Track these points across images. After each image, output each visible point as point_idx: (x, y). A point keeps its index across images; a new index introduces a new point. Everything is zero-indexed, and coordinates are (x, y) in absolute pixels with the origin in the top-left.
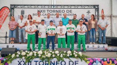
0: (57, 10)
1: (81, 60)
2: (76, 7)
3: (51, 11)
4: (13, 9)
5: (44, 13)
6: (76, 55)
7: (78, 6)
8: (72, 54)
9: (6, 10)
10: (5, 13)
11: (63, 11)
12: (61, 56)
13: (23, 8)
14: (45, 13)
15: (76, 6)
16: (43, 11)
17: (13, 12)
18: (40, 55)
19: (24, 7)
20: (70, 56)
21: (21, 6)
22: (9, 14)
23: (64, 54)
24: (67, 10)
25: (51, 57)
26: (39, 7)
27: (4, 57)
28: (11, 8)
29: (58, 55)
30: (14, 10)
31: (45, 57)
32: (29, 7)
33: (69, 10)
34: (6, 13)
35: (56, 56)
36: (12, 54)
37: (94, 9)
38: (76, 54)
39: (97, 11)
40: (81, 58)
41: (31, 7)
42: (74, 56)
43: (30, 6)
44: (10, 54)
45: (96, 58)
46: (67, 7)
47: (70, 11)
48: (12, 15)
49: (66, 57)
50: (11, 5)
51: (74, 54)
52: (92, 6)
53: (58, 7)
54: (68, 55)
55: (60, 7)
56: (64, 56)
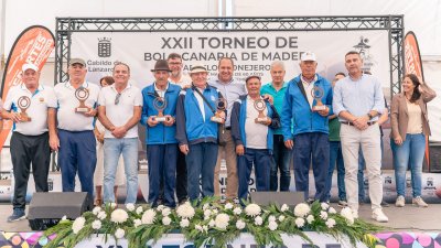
0: (239, 36)
1: (353, 241)
2: (314, 25)
3: (214, 43)
4: (66, 33)
5: (188, 50)
6: (331, 223)
7: (321, 19)
8: (315, 217)
9: (41, 38)
10: (36, 50)
11: (263, 43)
12: (272, 225)
13: (104, 31)
14: (190, 51)
15: (313, 22)
16: (182, 43)
17: (68, 47)
18: (184, 223)
19: (109, 28)
20: (306, 223)
21: (99, 25)
22: (53, 55)
23: (282, 218)
24: (277, 39)
25: (232, 229)
26: (168, 26)
27: (43, 229)
28: (58, 32)
29: (259, 221)
30: (69, 39)
31: (206, 228)
32: (129, 28)
33: (287, 35)
34: (39, 52)
35: (250, 226)
36: (71, 219)
37: (386, 32)
38: (330, 215)
39: (396, 39)
40: (352, 232)
41: (136, 28)
42: (324, 225)
43: (132, 25)
44: (64, 219)
45: (413, 234)
46: (276, 25)
47: (291, 43)
48: (64, 60)
49: (290, 228)
50: (58, 19)
51: (324, 215)
52: (375, 18)
53: (244, 26)
54: (300, 222)
55: (250, 26)
56: (282, 226)
